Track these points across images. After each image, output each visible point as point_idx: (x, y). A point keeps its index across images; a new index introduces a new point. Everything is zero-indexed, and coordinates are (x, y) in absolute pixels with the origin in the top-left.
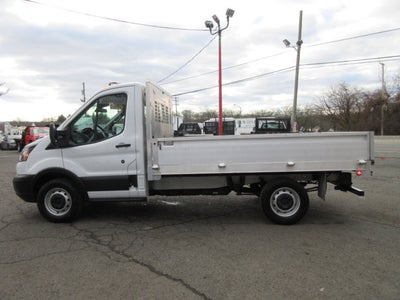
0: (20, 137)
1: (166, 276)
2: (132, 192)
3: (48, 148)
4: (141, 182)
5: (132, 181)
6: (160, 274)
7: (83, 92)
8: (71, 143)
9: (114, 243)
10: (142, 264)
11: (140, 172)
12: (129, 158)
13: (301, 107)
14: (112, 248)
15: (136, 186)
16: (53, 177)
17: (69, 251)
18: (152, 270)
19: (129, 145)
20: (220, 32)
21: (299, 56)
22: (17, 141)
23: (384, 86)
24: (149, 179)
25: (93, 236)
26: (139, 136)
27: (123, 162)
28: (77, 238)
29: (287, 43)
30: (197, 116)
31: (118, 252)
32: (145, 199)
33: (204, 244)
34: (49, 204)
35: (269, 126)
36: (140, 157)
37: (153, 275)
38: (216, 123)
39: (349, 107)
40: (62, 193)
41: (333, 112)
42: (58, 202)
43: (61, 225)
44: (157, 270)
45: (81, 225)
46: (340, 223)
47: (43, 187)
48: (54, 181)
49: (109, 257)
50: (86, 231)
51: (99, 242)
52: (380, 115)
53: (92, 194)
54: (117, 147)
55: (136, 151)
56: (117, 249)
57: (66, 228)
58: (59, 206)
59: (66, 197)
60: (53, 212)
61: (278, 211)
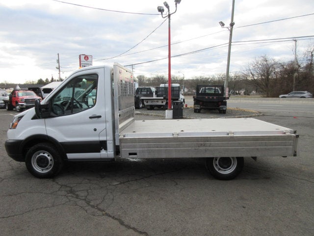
0: (7, 98)
1: (134, 229)
2: (103, 154)
3: (34, 118)
4: (110, 146)
5: (102, 145)
6: (128, 227)
7: (58, 61)
8: (52, 114)
9: (89, 197)
10: (113, 218)
11: (109, 138)
12: (100, 127)
13: (232, 75)
14: (88, 203)
15: (106, 149)
16: (38, 142)
17: (53, 206)
18: (122, 223)
19: (100, 117)
20: (169, 16)
21: (231, 35)
22: (5, 102)
23: (296, 59)
24: (117, 144)
25: (72, 192)
26: (108, 109)
27: (95, 130)
28: (59, 193)
29: (222, 24)
30: (149, 80)
31: (93, 206)
32: (113, 160)
33: (162, 199)
34: (36, 164)
35: (207, 91)
36: (109, 126)
37: (123, 228)
38: (165, 88)
39: (268, 74)
40: (46, 155)
41: (256, 78)
42: (42, 162)
43: (45, 180)
44: (126, 223)
45: (62, 181)
46: (267, 178)
47: (30, 150)
48: (39, 145)
49: (86, 211)
50: (66, 186)
51: (77, 197)
52: (292, 81)
53: (70, 156)
54: (90, 118)
55: (106, 122)
56: (92, 203)
57: (49, 183)
58: (43, 165)
59: (49, 158)
60: (38, 170)
61: (219, 169)
